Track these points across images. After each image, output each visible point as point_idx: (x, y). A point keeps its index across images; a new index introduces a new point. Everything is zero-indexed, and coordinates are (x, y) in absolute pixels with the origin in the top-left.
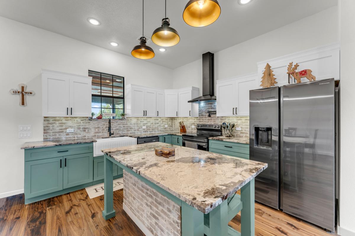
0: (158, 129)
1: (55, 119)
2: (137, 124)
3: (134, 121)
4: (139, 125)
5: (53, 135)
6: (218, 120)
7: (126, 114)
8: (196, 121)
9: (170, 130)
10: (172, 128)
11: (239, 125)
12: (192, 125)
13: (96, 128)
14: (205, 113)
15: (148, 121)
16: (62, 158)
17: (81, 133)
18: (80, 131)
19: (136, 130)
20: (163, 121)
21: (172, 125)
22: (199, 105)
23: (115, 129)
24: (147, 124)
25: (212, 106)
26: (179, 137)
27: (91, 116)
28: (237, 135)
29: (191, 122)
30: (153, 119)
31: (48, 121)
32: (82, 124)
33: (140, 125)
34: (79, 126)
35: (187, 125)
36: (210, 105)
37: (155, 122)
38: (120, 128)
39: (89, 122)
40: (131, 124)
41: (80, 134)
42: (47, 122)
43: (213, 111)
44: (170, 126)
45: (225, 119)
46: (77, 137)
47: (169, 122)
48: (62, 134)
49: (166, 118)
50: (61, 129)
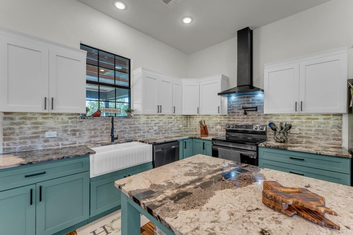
0: (171, 130)
1: (24, 116)
2: (147, 124)
3: (143, 119)
4: (149, 126)
5: (21, 143)
6: (260, 118)
7: (133, 111)
8: (223, 119)
9: (185, 131)
10: (187, 128)
11: (296, 126)
12: (217, 125)
13: (92, 130)
14: (238, 109)
15: (160, 119)
16: (33, 187)
17: (68, 138)
18: (67, 136)
19: (145, 132)
20: (177, 119)
21: (187, 124)
22: (228, 99)
23: (118, 130)
24: (159, 123)
25: (249, 100)
26: (204, 141)
27: (85, 112)
28: (291, 139)
29: (215, 121)
30: (166, 118)
31: (12, 119)
32: (71, 125)
33: (151, 125)
34: (66, 127)
35: (209, 125)
36: (246, 99)
37: (168, 121)
38: (125, 129)
39: (81, 122)
40: (139, 124)
41: (67, 140)
42: (9, 122)
43: (251, 107)
44: (185, 126)
45: (271, 118)
46: (62, 144)
47: (184, 121)
48: (36, 140)
49: (181, 116)
50: (36, 133)
